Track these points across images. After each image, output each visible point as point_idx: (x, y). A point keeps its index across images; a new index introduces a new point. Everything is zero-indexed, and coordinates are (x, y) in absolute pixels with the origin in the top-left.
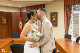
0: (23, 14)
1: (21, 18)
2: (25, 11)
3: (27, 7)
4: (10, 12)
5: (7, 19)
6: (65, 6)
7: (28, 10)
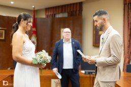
0: (38, 22)
1: (34, 29)
2: (43, 16)
3: (47, 9)
4: (13, 18)
5: (5, 30)
6: (125, 4)
7: (49, 14)
